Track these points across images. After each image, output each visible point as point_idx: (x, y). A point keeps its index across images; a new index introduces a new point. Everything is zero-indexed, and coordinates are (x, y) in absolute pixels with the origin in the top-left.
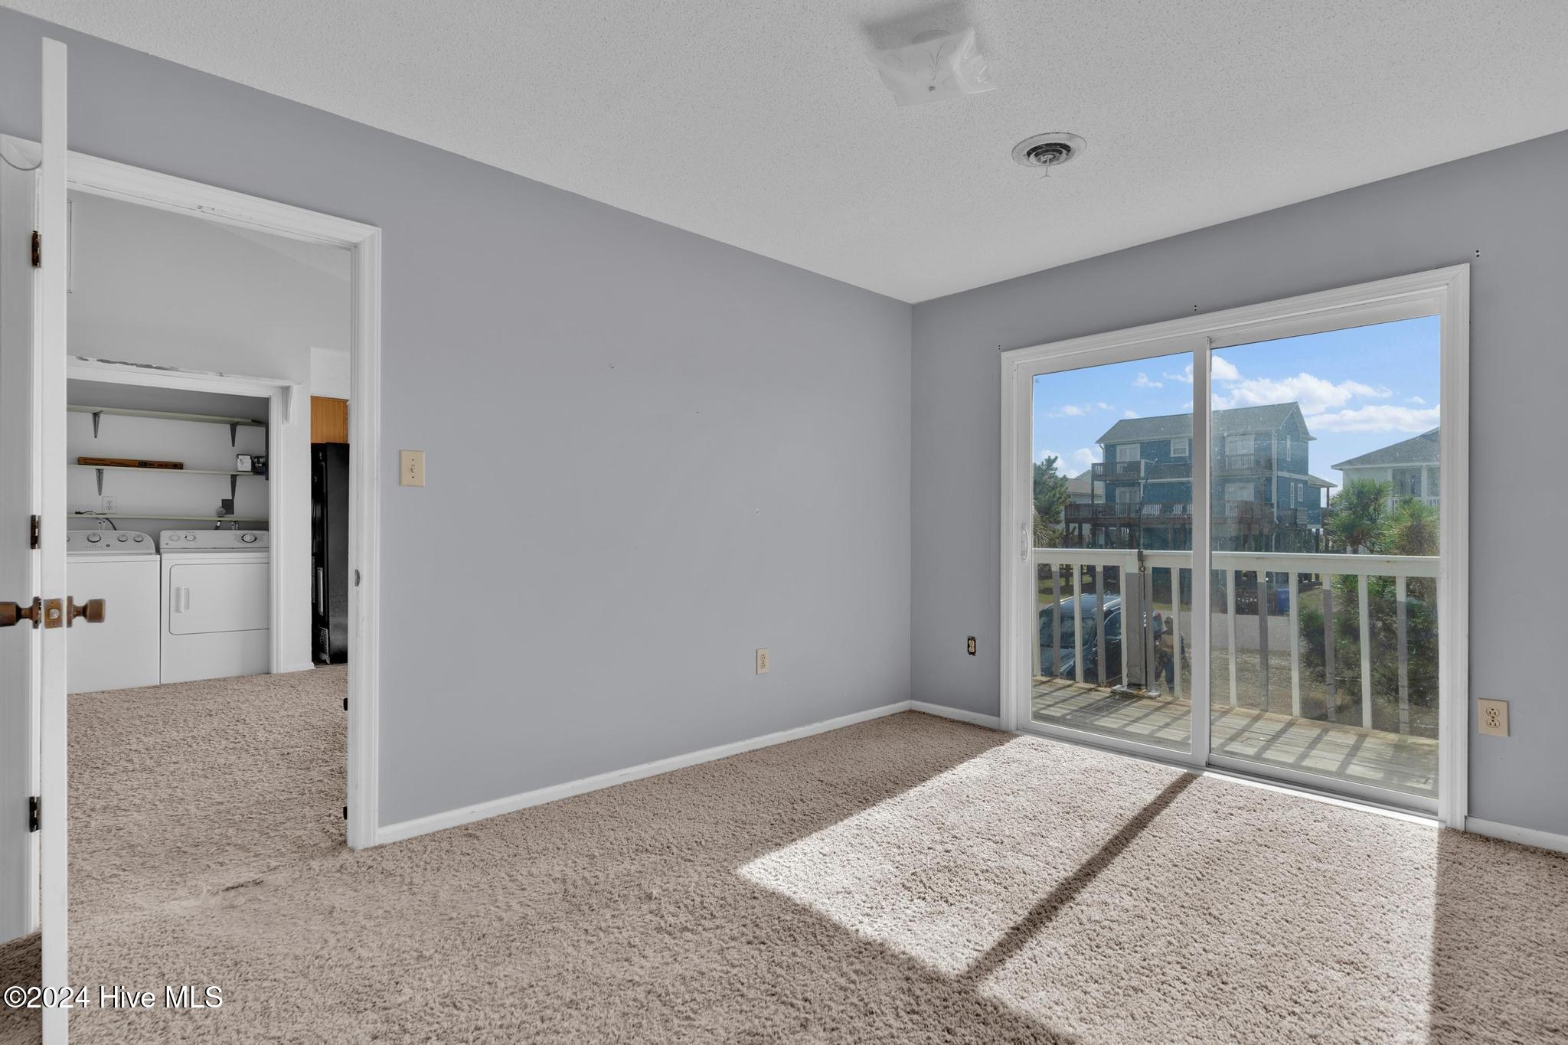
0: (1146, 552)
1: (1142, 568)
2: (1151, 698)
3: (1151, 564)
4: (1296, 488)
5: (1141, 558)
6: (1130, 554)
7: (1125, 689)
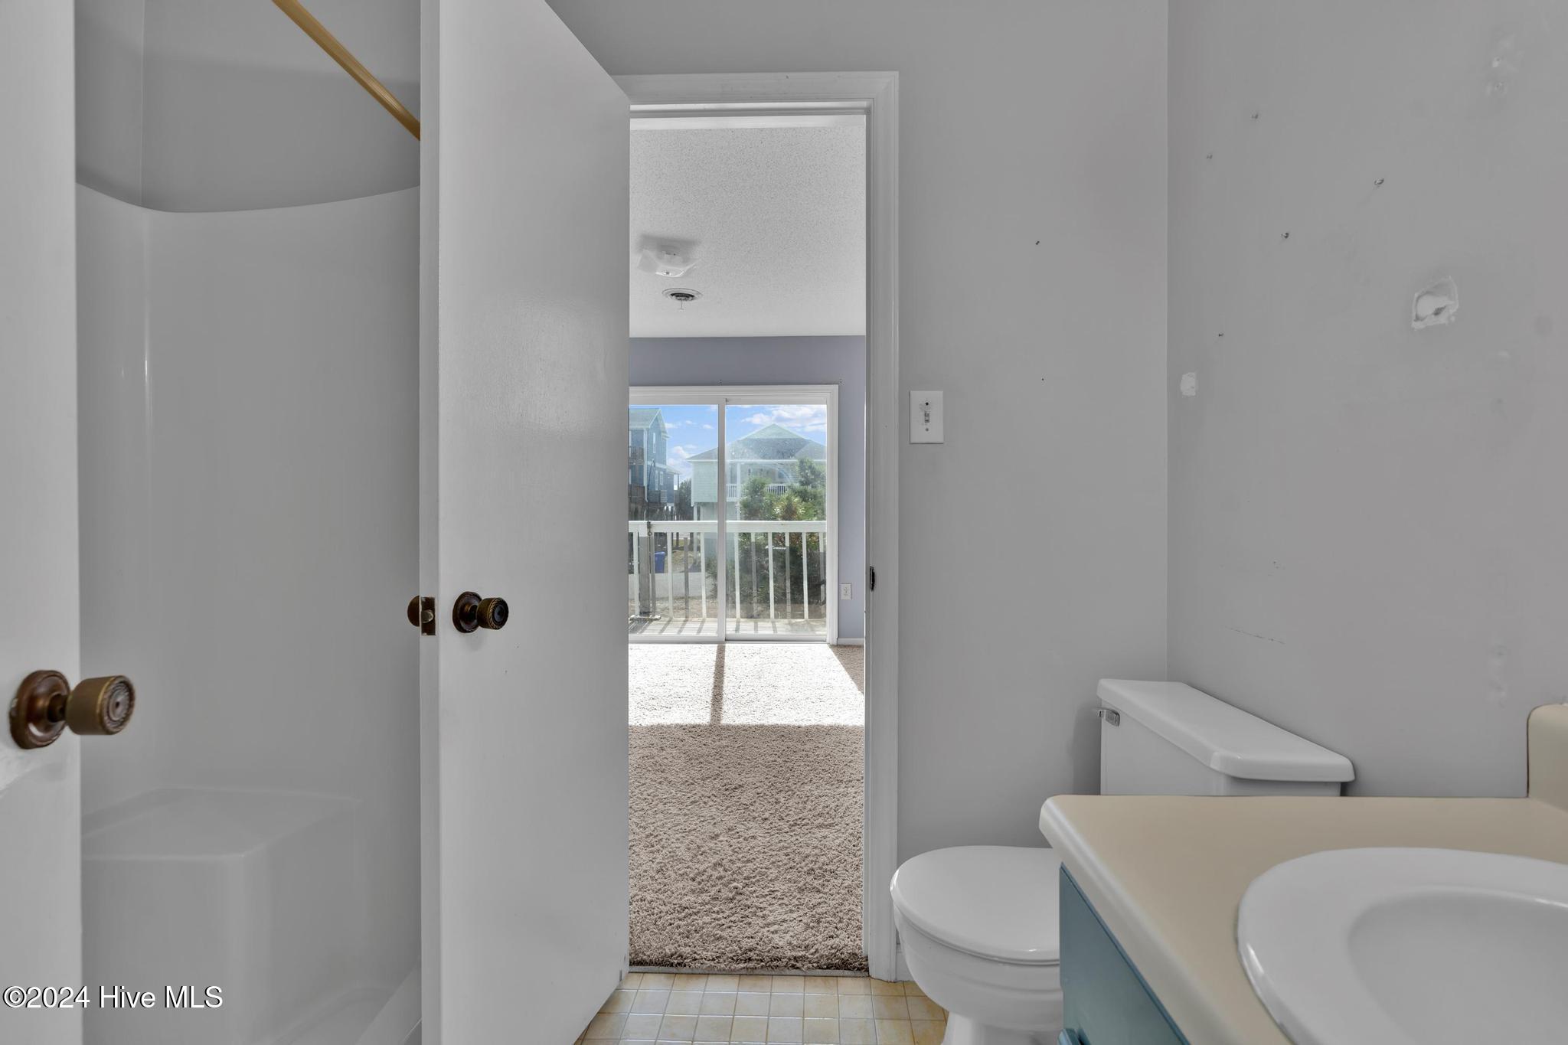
0: (652, 522)
1: (649, 533)
2: (656, 619)
3: (654, 530)
4: (659, 473)
5: (649, 526)
6: (642, 524)
7: (639, 616)
